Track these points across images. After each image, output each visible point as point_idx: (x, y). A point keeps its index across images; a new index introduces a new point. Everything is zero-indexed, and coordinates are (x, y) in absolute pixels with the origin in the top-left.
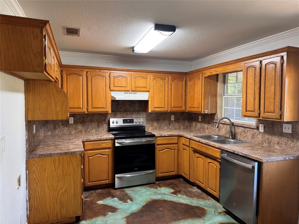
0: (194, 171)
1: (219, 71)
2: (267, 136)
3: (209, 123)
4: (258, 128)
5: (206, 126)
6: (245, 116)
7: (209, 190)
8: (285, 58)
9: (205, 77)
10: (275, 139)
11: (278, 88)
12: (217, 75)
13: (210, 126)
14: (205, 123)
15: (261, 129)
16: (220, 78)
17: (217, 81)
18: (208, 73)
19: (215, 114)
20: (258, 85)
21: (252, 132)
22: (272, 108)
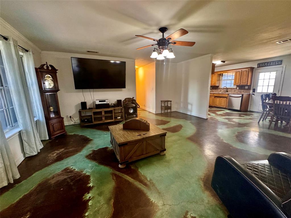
0: (214, 103)
1: (222, 73)
2: (239, 90)
3: (216, 89)
4: (237, 89)
5: (214, 90)
6: (235, 85)
7: (221, 107)
8: (250, 70)
9: (218, 74)
10: (242, 91)
11: (247, 77)
12: (220, 74)
13: (216, 90)
14: (214, 89)
15: (238, 88)
16: (221, 75)
17: (220, 75)
18: (219, 73)
19: (219, 86)
20: (240, 76)
21: (234, 90)
22: (245, 82)
